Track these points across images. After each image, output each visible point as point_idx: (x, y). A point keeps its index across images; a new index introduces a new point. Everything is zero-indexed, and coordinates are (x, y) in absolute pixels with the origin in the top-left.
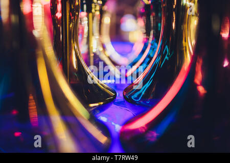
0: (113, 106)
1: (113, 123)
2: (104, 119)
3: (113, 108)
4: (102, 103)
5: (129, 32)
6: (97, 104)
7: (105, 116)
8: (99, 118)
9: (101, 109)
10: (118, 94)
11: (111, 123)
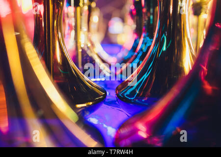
0: (104, 105)
1: (105, 126)
2: (94, 120)
3: (104, 108)
4: (91, 103)
5: (117, 35)
6: (85, 105)
7: (95, 118)
8: (88, 120)
9: (91, 109)
10: (108, 93)
11: (102, 125)
